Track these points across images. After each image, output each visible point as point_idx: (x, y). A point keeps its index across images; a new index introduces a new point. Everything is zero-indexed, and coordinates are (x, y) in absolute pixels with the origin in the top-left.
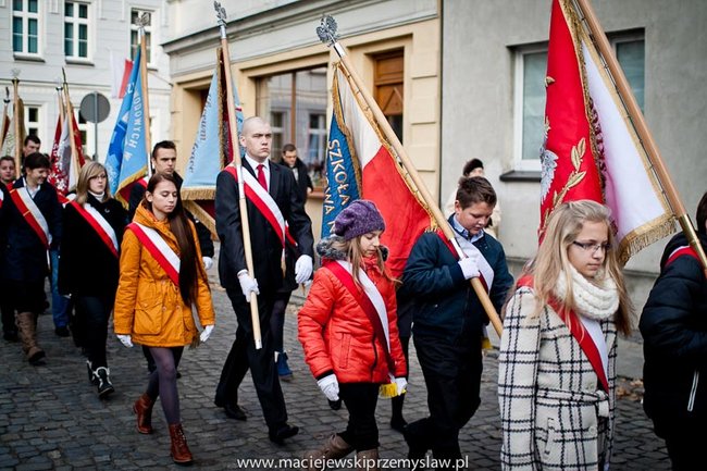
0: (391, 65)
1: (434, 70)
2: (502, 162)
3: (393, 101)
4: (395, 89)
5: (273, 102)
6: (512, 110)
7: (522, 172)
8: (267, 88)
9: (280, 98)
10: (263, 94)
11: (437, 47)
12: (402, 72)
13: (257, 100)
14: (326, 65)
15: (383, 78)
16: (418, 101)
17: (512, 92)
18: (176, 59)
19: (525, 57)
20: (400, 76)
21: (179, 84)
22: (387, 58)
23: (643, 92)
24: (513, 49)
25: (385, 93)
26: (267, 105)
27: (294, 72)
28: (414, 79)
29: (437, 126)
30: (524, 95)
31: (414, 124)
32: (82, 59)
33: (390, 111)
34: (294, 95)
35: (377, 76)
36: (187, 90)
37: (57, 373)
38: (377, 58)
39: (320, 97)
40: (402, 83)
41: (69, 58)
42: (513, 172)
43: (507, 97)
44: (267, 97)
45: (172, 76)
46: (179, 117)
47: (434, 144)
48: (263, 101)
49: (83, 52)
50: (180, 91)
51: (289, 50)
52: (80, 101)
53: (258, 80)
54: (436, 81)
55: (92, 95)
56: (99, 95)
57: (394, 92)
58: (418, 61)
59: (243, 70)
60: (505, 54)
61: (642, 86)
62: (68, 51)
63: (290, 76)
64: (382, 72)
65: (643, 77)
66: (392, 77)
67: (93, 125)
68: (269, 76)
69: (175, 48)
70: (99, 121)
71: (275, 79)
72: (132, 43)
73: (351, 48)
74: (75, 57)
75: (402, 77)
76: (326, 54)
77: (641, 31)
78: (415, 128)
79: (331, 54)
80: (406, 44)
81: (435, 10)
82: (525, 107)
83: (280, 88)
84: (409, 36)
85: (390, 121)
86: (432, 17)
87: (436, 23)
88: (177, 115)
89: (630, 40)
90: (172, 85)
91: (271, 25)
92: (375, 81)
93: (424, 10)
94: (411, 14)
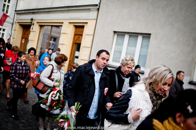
0: (80, 30)
1: (92, 33)
3: (79, 39)
4: (80, 36)
7: (111, 65)
9: (47, 32)
10: (42, 30)
11: (94, 27)
12: (83, 32)
13: (40, 31)
14: (61, 26)
15: (77, 32)
16: (86, 41)
17: (112, 43)
18: (18, 16)
19: (118, 35)
21: (18, 22)
22: (79, 28)
24: (115, 32)
25: (77, 37)
26: (42, 33)
27: (52, 26)
28: (86, 35)
29: (90, 49)
30: (116, 45)
33: (77, 42)
34: (51, 32)
35: (76, 32)
36: (20, 25)
38: (76, 27)
39: (58, 34)
40: (82, 35)
42: (109, 65)
43: (111, 45)
44: (43, 31)
45: (16, 20)
47: (89, 53)
50: (18, 25)
51: (52, 20)
53: (41, 26)
54: (92, 37)
57: (79, 37)
58: (88, 30)
59: (38, 23)
60: (113, 33)
61: (148, 49)
63: (50, 27)
65: (148, 46)
66: (80, 33)
69: (19, 12)
71: (46, 27)
73: (70, 23)
75: (83, 33)
76: (63, 23)
77: (150, 34)
78: (84, 48)
79: (64, 23)
80: (85, 25)
81: (95, 17)
82: (115, 48)
83: (47, 29)
84: (87, 23)
85: (77, 44)
86: (94, 19)
87: (95, 21)
88: (16, 31)
89: (147, 36)
90: (16, 22)
91: (48, 12)
92: (75, 33)
93: (92, 17)
94: (88, 17)
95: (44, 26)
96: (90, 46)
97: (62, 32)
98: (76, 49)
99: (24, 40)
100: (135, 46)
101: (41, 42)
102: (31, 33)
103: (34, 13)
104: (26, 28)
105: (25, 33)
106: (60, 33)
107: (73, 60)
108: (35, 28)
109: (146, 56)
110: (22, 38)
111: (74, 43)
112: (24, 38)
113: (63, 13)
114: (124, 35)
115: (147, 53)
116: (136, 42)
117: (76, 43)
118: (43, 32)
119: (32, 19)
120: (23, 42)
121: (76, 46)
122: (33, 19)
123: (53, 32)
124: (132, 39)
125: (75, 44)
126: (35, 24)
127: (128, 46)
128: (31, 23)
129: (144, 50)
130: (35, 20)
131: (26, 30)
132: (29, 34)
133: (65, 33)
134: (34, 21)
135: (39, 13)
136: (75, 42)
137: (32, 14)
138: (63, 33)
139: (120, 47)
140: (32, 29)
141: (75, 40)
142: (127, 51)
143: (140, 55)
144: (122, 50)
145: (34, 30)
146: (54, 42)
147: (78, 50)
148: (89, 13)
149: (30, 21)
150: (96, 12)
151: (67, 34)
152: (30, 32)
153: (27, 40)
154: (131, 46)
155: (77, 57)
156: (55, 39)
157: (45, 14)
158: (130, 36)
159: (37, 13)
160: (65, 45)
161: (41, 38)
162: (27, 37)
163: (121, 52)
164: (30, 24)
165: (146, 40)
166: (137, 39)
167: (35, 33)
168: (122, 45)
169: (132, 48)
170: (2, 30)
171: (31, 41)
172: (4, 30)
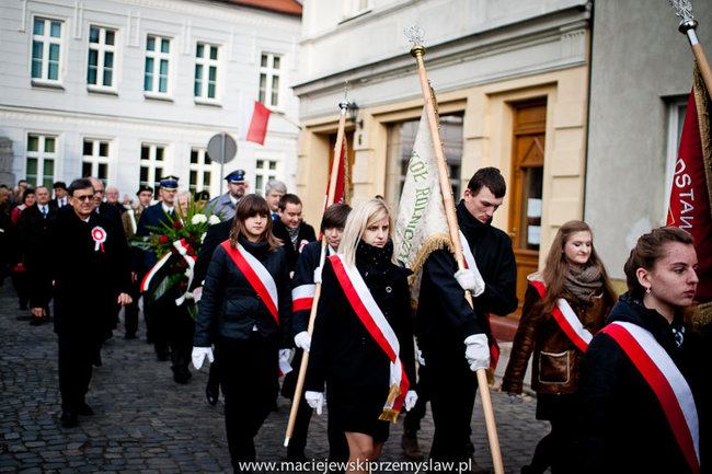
0: (533, 114)
1: (580, 120)
2: (651, 221)
3: (534, 150)
4: (536, 139)
5: (404, 150)
6: (664, 166)
8: (399, 135)
10: (395, 140)
11: (583, 96)
12: (544, 122)
13: (388, 146)
14: (462, 113)
15: (524, 127)
16: (560, 155)
17: (665, 147)
18: (306, 102)
20: (541, 125)
21: (308, 127)
22: (528, 108)
25: (525, 144)
26: (398, 151)
28: (558, 129)
29: (579, 182)
31: (556, 177)
32: (211, 101)
33: (529, 163)
35: (517, 125)
36: (317, 134)
37: (171, 427)
38: (516, 106)
40: (543, 134)
41: (198, 99)
43: (659, 153)
44: (398, 144)
45: (301, 119)
46: (307, 162)
47: (577, 199)
48: (394, 148)
49: (211, 94)
50: (309, 134)
52: (207, 141)
53: (391, 127)
54: (581, 133)
55: (219, 136)
56: (226, 136)
57: (534, 143)
58: (562, 111)
59: (375, 115)
60: (658, 106)
62: (197, 92)
64: (522, 122)
66: (535, 126)
67: (220, 165)
68: (401, 122)
69: (306, 91)
70: (225, 162)
71: (407, 126)
72: (261, 85)
73: (490, 95)
74: (204, 97)
75: (544, 128)
76: (464, 100)
78: (556, 180)
79: (469, 101)
80: (549, 93)
81: (582, 57)
84: (554, 84)
85: (529, 173)
86: (580, 65)
87: (583, 72)
88: (304, 159)
90: (301, 128)
92: (514, 131)
93: (571, 57)
94: (555, 61)
96: (577, 169)
97: (467, 134)
98: (527, 192)
101: (399, 183)
102: (358, 156)
103: (357, 83)
106: (461, 144)
107: (521, 235)
108: (371, 136)
111: (518, 168)
113: (463, 62)
117: (524, 169)
118: (401, 147)
119: (353, 107)
121: (528, 178)
122: (358, 105)
125: (522, 173)
126: (366, 124)
128: (353, 120)
130: (364, 108)
132: (352, 162)
133: (481, 138)
134: (360, 111)
135: (374, 81)
136: (519, 164)
137: (354, 88)
138: (469, 139)
140: (360, 142)
141: (521, 157)
145: (364, 145)
147: (537, 193)
148: (556, 44)
149: (347, 116)
150: (582, 38)
151: (488, 138)
152: (354, 152)
155: (537, 222)
157: (398, 78)
159: (368, 81)
161: (395, 169)
164: (350, 124)
167: (372, 153)
170: (266, 165)
171: (362, 187)
172: (272, 164)
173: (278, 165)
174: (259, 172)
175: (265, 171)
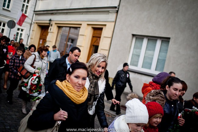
0: (98, 32)
1: (110, 36)
3: (97, 41)
4: (98, 38)
6: (130, 51)
9: (65, 33)
10: (60, 31)
11: (112, 30)
12: (101, 34)
13: (58, 32)
14: (80, 27)
15: (95, 35)
16: (104, 44)
17: (131, 47)
18: (37, 16)
19: (136, 38)
20: (100, 35)
21: (36, 23)
22: (98, 30)
23: (166, 55)
24: (133, 35)
25: (95, 39)
27: (70, 27)
28: (104, 37)
29: (108, 52)
30: (134, 48)
31: (102, 49)
33: (95, 44)
34: (69, 33)
35: (94, 34)
38: (95, 29)
39: (76, 35)
40: (100, 37)
41: (4, 8)
44: (61, 32)
45: (35, 20)
46: (34, 32)
49: (8, 7)
50: (36, 25)
51: (70, 21)
52: (7, 21)
53: (59, 27)
54: (110, 39)
55: (11, 21)
56: (13, 21)
57: (97, 39)
58: (106, 32)
59: (56, 24)
60: (131, 36)
61: (167, 53)
62: (4, 6)
63: (68, 29)
65: (167, 50)
66: (98, 35)
67: (10, 29)
69: (38, 13)
71: (64, 28)
72: (23, 7)
73: (88, 25)
74: (6, 8)
75: (101, 36)
76: (81, 24)
77: (169, 38)
78: (102, 50)
79: (82, 25)
80: (104, 27)
81: (114, 20)
82: (133, 51)
83: (65, 30)
84: (105, 25)
85: (94, 47)
86: (113, 22)
87: (114, 23)
89: (166, 40)
90: (34, 23)
91: (67, 13)
92: (93, 35)
93: (111, 19)
94: (107, 19)
95: (62, 27)
96: (107, 48)
97: (80, 33)
98: (93, 51)
99: (41, 41)
100: (154, 50)
101: (59, 43)
102: (49, 34)
103: (52, 14)
104: (44, 28)
105: (43, 34)
106: (78, 35)
108: (53, 29)
109: (164, 61)
110: (40, 39)
111: (92, 45)
112: (42, 39)
113: (82, 14)
114: (143, 38)
115: (166, 57)
116: (155, 46)
117: (94, 45)
118: (61, 34)
119: (50, 20)
120: (41, 43)
122: (52, 20)
123: (71, 34)
124: (151, 43)
125: (93, 47)
126: (53, 25)
127: (146, 50)
128: (50, 23)
129: (163, 54)
130: (53, 21)
131: (44, 30)
132: (47, 35)
133: (83, 35)
134: (52, 22)
135: (57, 14)
136: (92, 44)
137: (51, 15)
138: (81, 35)
139: (138, 50)
140: (50, 30)
141: (93, 42)
142: (146, 55)
143: (158, 59)
144: (140, 53)
145: (52, 31)
146: (72, 44)
147: (96, 52)
148: (108, 15)
149: (48, 22)
150: (115, 15)
151: (85, 36)
152: (48, 32)
153: (45, 41)
154: (150, 50)
156: (73, 41)
157: (64, 15)
158: (148, 39)
159: (56, 14)
160: (83, 47)
161: (59, 39)
162: (44, 38)
163: (139, 56)
164: (48, 24)
165: (165, 44)
166: (156, 43)
167: (53, 33)
168: (140, 48)
169: (150, 52)
170: (20, 30)
171: (49, 42)
172: (22, 30)
173: (24, 31)
174: (18, 31)
175: (20, 32)
